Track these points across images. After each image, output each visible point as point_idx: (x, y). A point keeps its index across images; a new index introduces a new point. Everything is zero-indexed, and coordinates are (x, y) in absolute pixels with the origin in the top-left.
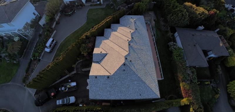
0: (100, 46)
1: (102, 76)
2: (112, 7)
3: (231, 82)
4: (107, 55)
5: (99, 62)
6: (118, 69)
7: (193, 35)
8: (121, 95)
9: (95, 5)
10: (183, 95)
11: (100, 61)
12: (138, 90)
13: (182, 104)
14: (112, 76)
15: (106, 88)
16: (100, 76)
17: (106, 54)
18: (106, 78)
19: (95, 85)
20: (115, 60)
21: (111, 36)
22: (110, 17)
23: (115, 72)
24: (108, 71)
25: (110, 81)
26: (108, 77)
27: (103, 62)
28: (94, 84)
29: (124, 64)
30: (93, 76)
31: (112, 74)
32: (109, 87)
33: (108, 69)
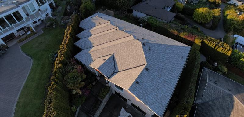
0: (92, 59)
1: (140, 74)
2: (54, 27)
3: (193, 17)
4: (115, 56)
5: (116, 71)
6: (145, 54)
7: (147, 3)
8: (175, 74)
9: (26, 38)
10: (191, 40)
11: (115, 69)
12: (176, 56)
13: (200, 45)
14: (147, 64)
15: (159, 82)
16: (139, 77)
17: (113, 56)
18: (146, 72)
19: (147, 93)
20: (129, 50)
21: (92, 42)
22: (69, 28)
23: (146, 58)
24: (138, 66)
25: (152, 71)
26: (147, 69)
27: (120, 67)
28: (144, 92)
29: (144, 44)
30: (132, 85)
31: (146, 63)
32: (159, 78)
33: (134, 64)
